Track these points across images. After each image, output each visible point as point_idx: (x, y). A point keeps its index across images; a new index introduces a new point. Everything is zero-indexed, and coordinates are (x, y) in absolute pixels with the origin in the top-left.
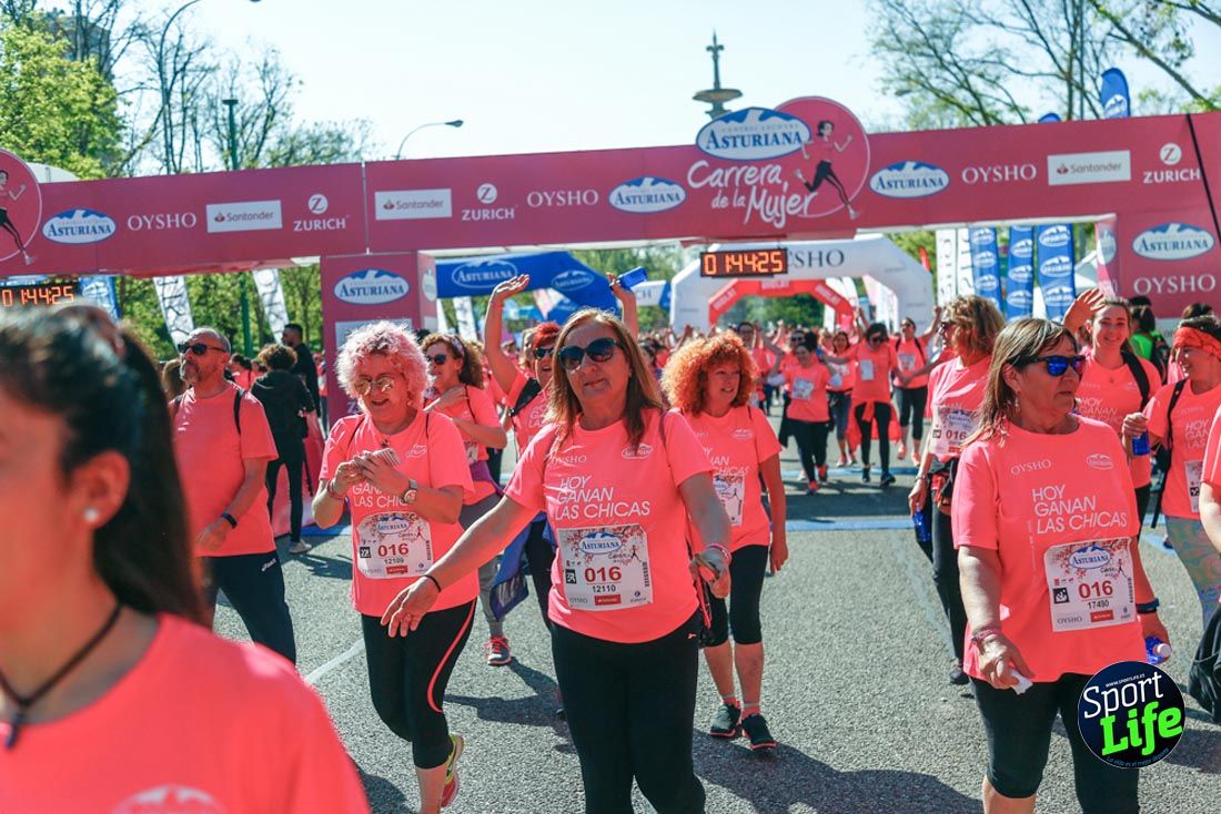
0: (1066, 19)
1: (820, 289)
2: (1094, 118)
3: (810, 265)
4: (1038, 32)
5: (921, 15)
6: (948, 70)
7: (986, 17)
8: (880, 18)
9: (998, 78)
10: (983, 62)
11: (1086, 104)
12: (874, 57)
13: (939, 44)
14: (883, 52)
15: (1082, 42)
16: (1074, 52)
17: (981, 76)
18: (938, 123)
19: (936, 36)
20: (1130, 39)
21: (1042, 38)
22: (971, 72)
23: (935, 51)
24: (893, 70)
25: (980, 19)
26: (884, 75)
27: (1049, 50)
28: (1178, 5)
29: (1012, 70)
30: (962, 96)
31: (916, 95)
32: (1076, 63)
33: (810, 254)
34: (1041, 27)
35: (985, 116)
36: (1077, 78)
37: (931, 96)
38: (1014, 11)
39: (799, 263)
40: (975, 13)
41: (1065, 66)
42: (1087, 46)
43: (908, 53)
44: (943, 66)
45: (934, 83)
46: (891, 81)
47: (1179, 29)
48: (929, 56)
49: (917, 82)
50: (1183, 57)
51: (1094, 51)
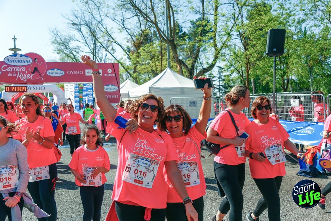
0: (93, 42)
1: (40, 95)
2: (98, 62)
3: (37, 89)
4: (87, 43)
5: (62, 37)
6: (68, 49)
7: (76, 39)
8: (53, 37)
9: (78, 52)
10: (75, 49)
11: (96, 59)
12: (52, 45)
13: (66, 44)
14: (54, 44)
15: (96, 47)
16: (94, 48)
17: (75, 51)
18: (67, 60)
19: (65, 42)
20: (104, 47)
21: (88, 45)
22: (73, 50)
23: (65, 45)
24: (56, 48)
25: (75, 39)
26: (54, 49)
27: (89, 47)
28: (112, 42)
29: (81, 51)
30: (71, 55)
31: (61, 54)
32: (94, 51)
33: (37, 87)
34: (87, 42)
35: (76, 60)
36: (95, 54)
37: (64, 55)
38: (82, 39)
39: (34, 89)
40: (74, 38)
41: (92, 51)
42: (97, 47)
43: (59, 45)
44: (67, 48)
45: (65, 52)
46: (55, 51)
47: (113, 46)
48: (64, 46)
49: (61, 51)
50: (114, 52)
51: (98, 49)
